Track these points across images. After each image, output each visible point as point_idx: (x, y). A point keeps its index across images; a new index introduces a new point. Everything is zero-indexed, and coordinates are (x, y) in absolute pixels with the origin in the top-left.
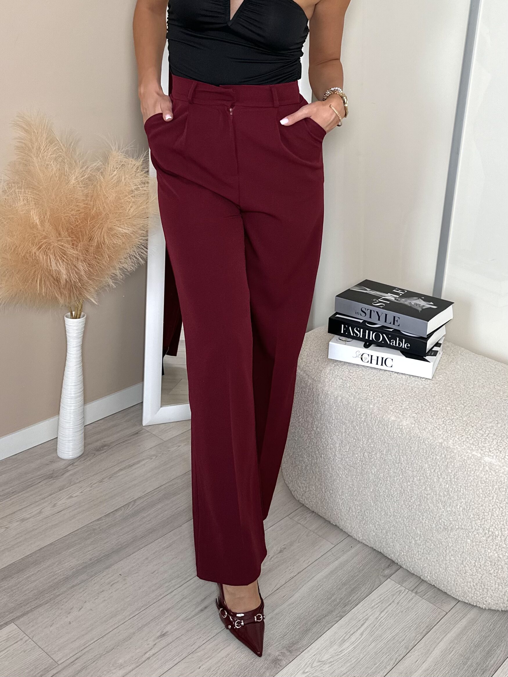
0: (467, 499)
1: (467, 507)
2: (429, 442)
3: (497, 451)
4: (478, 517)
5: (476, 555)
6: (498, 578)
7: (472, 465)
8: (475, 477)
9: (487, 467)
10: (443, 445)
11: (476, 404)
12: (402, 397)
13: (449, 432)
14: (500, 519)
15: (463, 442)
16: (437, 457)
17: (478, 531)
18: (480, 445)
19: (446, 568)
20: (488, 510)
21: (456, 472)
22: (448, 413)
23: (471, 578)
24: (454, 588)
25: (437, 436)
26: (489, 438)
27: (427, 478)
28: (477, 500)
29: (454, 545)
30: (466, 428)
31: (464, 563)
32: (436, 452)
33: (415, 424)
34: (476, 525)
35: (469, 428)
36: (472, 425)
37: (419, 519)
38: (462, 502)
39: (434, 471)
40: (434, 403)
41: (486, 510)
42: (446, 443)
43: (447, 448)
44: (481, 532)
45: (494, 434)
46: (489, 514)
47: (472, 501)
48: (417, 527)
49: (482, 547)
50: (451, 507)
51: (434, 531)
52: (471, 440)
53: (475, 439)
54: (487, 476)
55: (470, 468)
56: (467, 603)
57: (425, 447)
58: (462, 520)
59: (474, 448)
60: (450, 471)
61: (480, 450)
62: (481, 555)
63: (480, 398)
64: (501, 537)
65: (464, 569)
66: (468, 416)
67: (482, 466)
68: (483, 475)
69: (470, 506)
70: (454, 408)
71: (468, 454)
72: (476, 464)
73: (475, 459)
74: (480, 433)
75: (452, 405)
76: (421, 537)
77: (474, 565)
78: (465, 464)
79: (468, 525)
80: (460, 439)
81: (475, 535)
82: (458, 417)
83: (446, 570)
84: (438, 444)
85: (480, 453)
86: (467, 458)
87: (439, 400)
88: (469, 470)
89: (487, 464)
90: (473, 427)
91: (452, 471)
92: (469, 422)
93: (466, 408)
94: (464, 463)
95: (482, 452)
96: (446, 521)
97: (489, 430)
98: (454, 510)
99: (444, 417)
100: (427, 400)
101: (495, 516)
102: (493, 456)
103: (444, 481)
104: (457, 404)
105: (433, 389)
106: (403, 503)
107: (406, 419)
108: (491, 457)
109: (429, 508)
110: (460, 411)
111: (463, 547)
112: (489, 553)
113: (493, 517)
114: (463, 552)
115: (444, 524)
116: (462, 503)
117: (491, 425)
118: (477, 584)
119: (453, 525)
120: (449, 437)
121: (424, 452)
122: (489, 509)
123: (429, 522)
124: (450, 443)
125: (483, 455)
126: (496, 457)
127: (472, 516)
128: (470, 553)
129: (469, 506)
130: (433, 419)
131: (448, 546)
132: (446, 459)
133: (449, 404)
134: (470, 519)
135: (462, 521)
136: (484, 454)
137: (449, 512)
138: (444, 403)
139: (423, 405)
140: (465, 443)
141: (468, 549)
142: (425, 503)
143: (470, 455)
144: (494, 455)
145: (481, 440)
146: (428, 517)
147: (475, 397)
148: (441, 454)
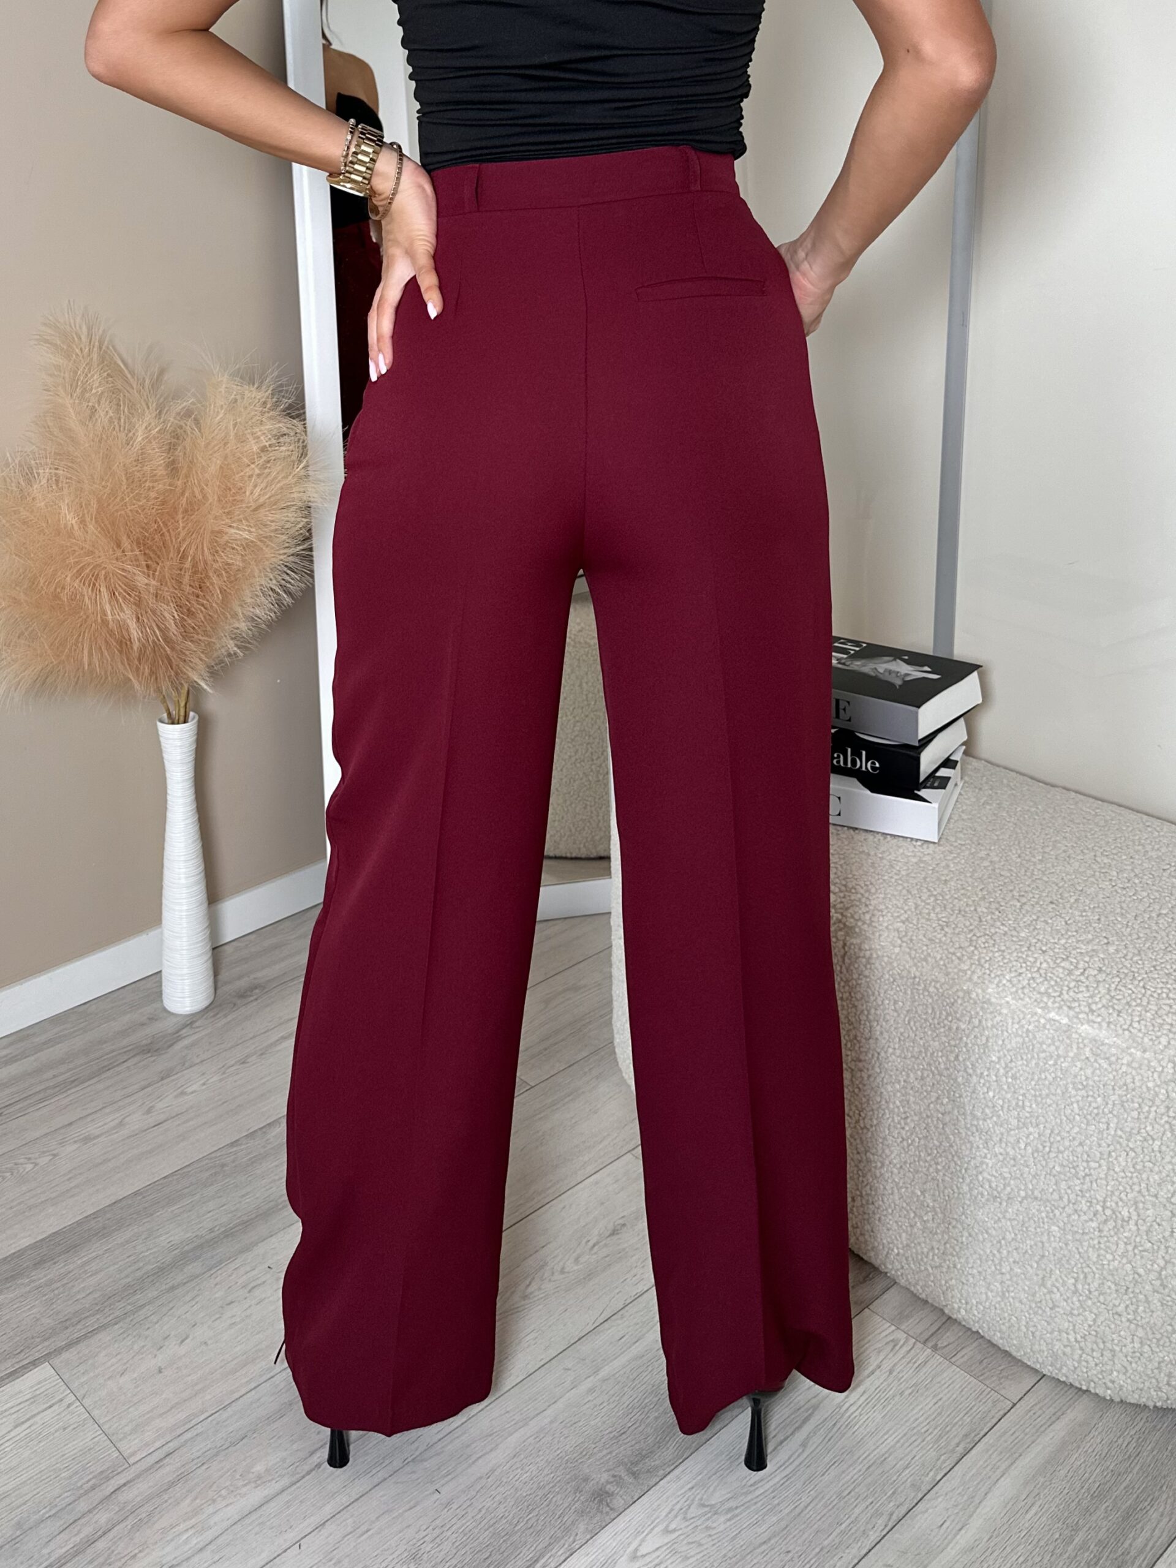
0: (1042, 1126)
1: (1044, 1147)
2: (938, 990)
3: (1111, 1011)
4: (1073, 1171)
5: (1076, 1264)
6: (1137, 1325)
7: (1049, 1045)
8: (1059, 1074)
9: (1087, 1049)
10: (974, 995)
11: (1049, 899)
12: (868, 883)
13: (987, 965)
14: (1131, 1178)
15: (1023, 988)
16: (961, 1024)
17: (1076, 1207)
18: (1066, 997)
19: (1003, 1294)
20: (1098, 1155)
21: (1011, 1061)
22: (981, 921)
23: (1069, 1322)
24: (1027, 1343)
25: (957, 974)
26: (1087, 978)
27: (941, 1075)
28: (1068, 1129)
29: (1019, 1236)
30: (1027, 956)
31: (1049, 1284)
32: (956, 1012)
33: (900, 946)
34: (1069, 1191)
35: (1036, 956)
36: (1044, 948)
37: (928, 1170)
38: (1031, 1134)
39: (957, 1057)
40: (947, 897)
41: (1092, 1155)
42: (980, 991)
43: (984, 1002)
44: (1085, 1208)
45: (1100, 970)
46: (1100, 1166)
47: (1056, 1131)
48: (925, 1191)
49: (1089, 1246)
50: (1003, 1145)
51: (968, 1202)
52: (1042, 983)
53: (1053, 983)
54: (1089, 1072)
55: (1044, 1051)
56: (1064, 1382)
57: (930, 1001)
58: (1034, 1177)
59: (1050, 1004)
60: (994, 1058)
61: (1065, 1008)
62: (1088, 1266)
63: (1061, 884)
64: (1136, 1224)
65: (1048, 1297)
66: (1032, 927)
67: (1075, 1046)
68: (1077, 1069)
69: (1052, 1143)
70: (997, 909)
71: (1036, 1018)
72: (1057, 1044)
73: (1056, 1031)
74: (1064, 968)
75: (990, 903)
76: (936, 1214)
77: (1073, 1288)
78: (1030, 1041)
79: (1051, 1190)
80: (1015, 981)
81: (1069, 1216)
82: (1006, 929)
83: (1003, 1296)
84: (961, 994)
85: (1068, 1016)
86: (1036, 1027)
87: (957, 890)
88: (1042, 1055)
89: (1086, 1041)
90: (1044, 952)
91: (999, 1058)
92: (1035, 941)
93: (1026, 907)
94: (1027, 1039)
95: (1071, 1013)
96: (993, 1179)
97: (1087, 959)
98: (1012, 1152)
99: (972, 930)
100: (929, 890)
101: (1117, 1169)
102: (1099, 1023)
103: (982, 1081)
104: (1003, 899)
105: (943, 864)
106: (887, 1132)
107: (880, 935)
108: (1096, 1026)
109: (951, 1146)
110: (1010, 916)
111: (1042, 1243)
112: (1109, 1261)
113: (1112, 1172)
114: (1043, 1256)
115: (990, 1187)
116: (1031, 1137)
117: (1090, 947)
118: (1084, 1337)
119: (1012, 1189)
120: (986, 976)
121: (926, 1013)
122: (1101, 1153)
123: (951, 1178)
124: (990, 990)
125: (1075, 1020)
126: (1108, 1026)
127: (1058, 1168)
128: (1060, 1260)
129: (1048, 1144)
130: (945, 936)
131: (1004, 1238)
132: (984, 1029)
133: (983, 898)
134: (1054, 1176)
135: (1035, 1181)
136: (1077, 1018)
137: (1001, 1158)
138: (969, 897)
139: (919, 902)
140: (1026, 991)
141: (1054, 1249)
142: (940, 1134)
143: (1042, 1021)
144: (1104, 1020)
145: (1066, 983)
146: (949, 1167)
147: (1047, 882)
148: (971, 1018)
